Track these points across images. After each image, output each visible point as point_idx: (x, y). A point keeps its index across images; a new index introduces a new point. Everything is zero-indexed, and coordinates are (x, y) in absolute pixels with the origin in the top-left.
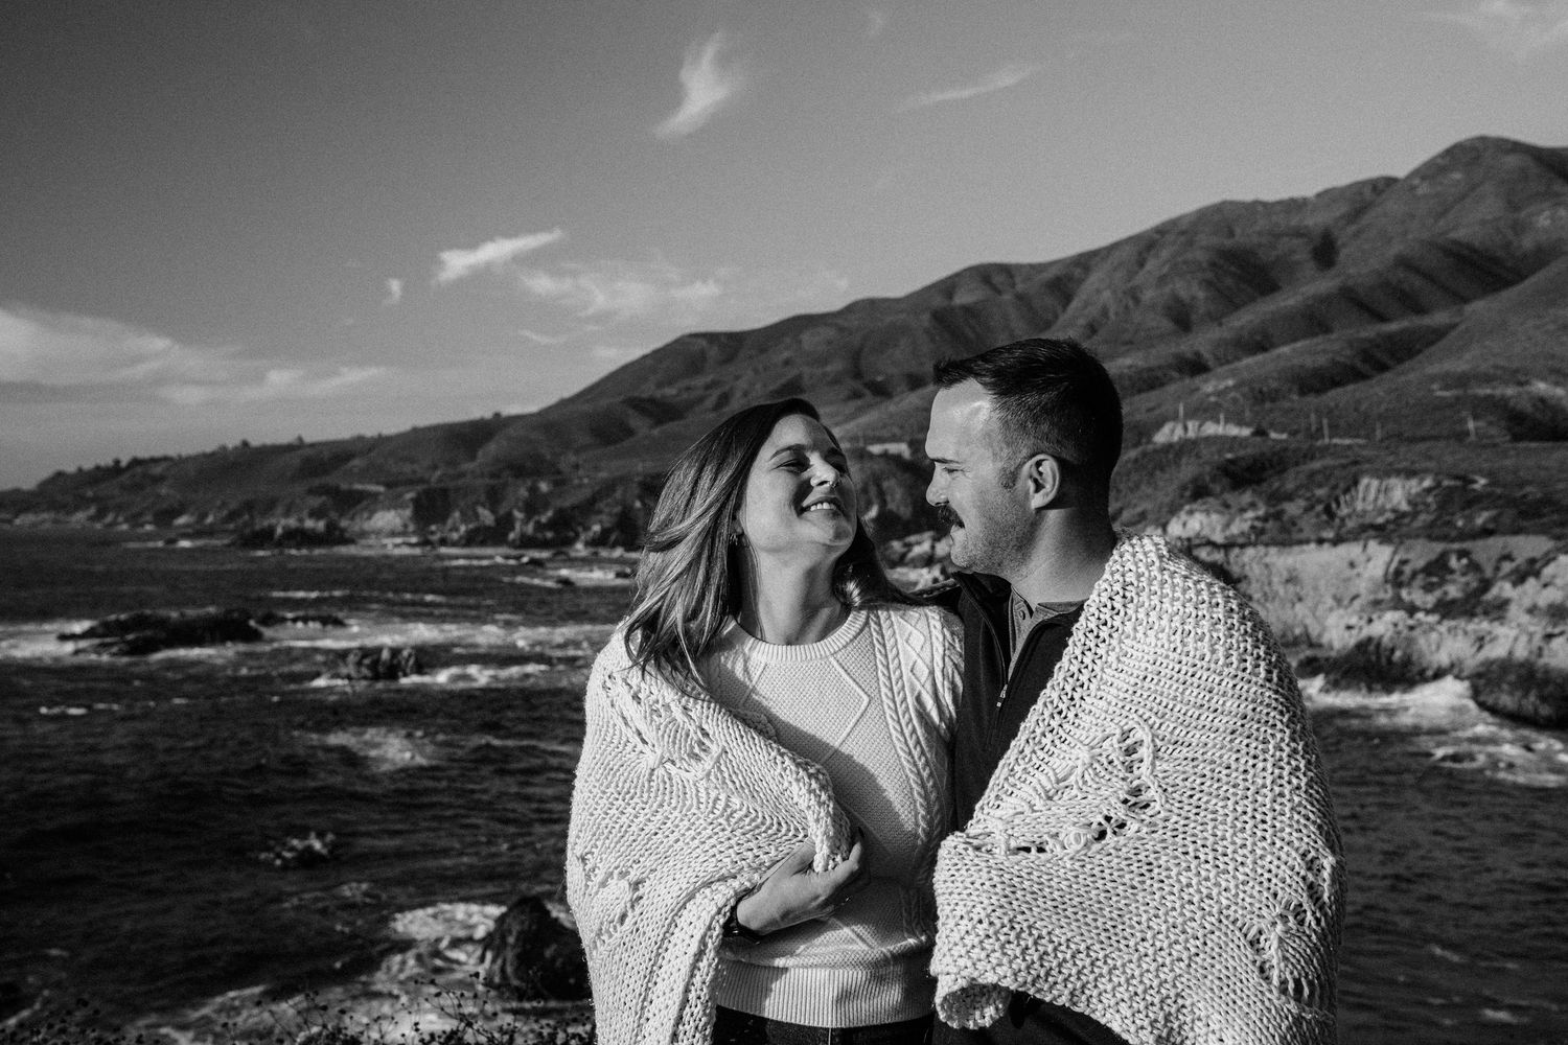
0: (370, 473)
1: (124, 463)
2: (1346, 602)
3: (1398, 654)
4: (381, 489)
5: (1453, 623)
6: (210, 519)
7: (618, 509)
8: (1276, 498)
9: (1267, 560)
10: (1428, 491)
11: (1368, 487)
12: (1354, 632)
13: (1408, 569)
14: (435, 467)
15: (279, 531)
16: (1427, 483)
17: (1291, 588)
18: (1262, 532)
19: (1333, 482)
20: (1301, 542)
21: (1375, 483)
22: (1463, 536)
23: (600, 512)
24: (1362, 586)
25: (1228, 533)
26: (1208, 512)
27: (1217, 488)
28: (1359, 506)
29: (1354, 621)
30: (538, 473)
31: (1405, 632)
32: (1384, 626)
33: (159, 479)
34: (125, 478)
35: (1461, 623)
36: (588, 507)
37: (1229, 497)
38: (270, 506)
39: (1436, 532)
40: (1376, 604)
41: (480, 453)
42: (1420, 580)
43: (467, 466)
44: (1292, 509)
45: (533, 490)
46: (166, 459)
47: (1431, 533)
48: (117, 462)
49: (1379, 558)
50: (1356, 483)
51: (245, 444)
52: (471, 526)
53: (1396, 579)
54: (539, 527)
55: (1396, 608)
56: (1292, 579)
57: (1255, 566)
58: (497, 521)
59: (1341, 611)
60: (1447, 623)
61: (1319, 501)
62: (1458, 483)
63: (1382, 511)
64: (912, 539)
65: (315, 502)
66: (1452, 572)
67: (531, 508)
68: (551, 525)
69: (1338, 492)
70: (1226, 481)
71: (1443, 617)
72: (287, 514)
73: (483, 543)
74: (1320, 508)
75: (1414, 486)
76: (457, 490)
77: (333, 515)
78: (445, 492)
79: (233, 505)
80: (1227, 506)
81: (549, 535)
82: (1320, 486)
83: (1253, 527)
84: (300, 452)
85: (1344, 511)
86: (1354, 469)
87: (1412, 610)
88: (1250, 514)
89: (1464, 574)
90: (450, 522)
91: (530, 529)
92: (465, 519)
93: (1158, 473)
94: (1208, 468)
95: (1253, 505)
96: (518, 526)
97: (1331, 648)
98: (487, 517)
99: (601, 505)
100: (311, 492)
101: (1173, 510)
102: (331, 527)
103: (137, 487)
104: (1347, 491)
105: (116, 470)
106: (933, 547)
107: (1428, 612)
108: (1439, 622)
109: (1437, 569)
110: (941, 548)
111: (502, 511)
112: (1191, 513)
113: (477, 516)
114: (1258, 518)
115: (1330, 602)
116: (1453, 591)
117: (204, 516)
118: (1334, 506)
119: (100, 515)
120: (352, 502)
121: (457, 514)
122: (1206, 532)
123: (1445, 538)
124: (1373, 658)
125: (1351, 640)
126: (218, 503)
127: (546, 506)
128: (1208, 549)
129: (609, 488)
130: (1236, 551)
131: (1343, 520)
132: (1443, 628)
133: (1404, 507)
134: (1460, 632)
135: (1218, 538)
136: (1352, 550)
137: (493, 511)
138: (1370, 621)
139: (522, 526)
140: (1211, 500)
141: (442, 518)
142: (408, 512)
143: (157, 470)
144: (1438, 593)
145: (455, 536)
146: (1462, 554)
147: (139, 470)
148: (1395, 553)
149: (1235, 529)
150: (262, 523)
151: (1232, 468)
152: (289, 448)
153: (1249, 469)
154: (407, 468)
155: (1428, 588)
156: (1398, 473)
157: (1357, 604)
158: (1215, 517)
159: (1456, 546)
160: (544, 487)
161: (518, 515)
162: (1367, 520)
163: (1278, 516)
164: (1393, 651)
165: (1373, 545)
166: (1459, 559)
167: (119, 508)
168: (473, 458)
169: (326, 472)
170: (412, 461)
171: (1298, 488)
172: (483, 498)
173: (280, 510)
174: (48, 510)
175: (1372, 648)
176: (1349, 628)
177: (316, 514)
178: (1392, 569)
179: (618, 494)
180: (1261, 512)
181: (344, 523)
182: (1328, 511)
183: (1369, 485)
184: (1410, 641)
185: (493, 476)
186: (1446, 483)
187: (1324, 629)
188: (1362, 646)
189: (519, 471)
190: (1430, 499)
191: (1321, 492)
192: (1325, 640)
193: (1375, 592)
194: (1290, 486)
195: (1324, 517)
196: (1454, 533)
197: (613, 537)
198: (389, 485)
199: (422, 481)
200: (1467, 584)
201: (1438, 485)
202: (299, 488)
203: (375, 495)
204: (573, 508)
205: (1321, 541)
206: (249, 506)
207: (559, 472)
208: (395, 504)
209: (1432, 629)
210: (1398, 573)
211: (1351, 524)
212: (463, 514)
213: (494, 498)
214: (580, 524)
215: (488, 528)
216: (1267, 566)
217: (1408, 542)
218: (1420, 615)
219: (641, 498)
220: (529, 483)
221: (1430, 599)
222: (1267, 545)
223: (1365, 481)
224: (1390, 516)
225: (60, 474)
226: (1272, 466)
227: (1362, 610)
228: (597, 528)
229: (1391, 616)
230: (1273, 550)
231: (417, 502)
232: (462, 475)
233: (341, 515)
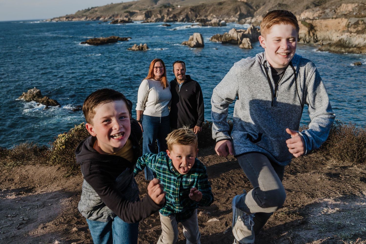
0: (136, 8)
1: (90, 8)
2: (337, 31)
3: (347, 42)
4: (138, 11)
5: (359, 35)
6: (106, 19)
7: (186, 14)
8: (324, 8)
9: (321, 22)
10: (357, 6)
11: (344, 6)
12: (339, 37)
13: (350, 24)
14: (149, 6)
15: (119, 21)
16: (356, 5)
17: (326, 28)
18: (321, 16)
19: (336, 5)
20: (328, 18)
21: (345, 5)
22: (362, 17)
23: (182, 15)
24: (341, 28)
25: (313, 16)
26: (309, 12)
27: (311, 7)
28: (342, 10)
29: (339, 35)
30: (169, 7)
31: (349, 37)
32: (345, 36)
33: (96, 11)
34: (90, 11)
35: (361, 35)
36: (180, 13)
37: (314, 9)
38: (117, 15)
39: (357, 16)
40: (344, 31)
41: (158, 3)
42: (353, 26)
43: (155, 6)
44: (327, 11)
45: (168, 11)
46: (97, 7)
47: (356, 16)
48: (89, 8)
49: (344, 22)
50: (341, 5)
51: (112, 3)
52: (156, 18)
53: (348, 26)
54: (170, 18)
55: (347, 32)
56: (326, 26)
57: (319, 24)
58: (162, 17)
59: (336, 33)
60: (358, 35)
61: (333, 9)
62: (363, 5)
63: (346, 11)
64: (247, 19)
65: (126, 14)
66: (360, 24)
67: (168, 14)
68: (172, 18)
69: (337, 7)
70: (314, 5)
71: (357, 34)
72: (121, 17)
73: (159, 22)
74: (333, 11)
75: (353, 6)
76: (153, 11)
77: (129, 17)
78: (151, 11)
79: (111, 16)
80: (313, 11)
81: (172, 20)
82: (333, 6)
83: (319, 15)
84: (122, 5)
85: (338, 11)
86: (341, 2)
87: (351, 32)
88: (318, 12)
89: (362, 25)
90: (152, 18)
91: (168, 19)
92: (155, 17)
93: (299, 4)
94: (309, 2)
95: (319, 10)
96: (165, 18)
97: (334, 41)
98: (159, 16)
99: (182, 13)
100: (125, 12)
101: (302, 11)
102: (129, 19)
103: (93, 13)
104: (339, 7)
105: (89, 10)
106: (251, 20)
107: (354, 33)
108: (356, 35)
109: (357, 24)
110: (253, 21)
111: (162, 15)
112: (306, 12)
113: (157, 16)
114: (320, 13)
115: (334, 31)
116: (360, 28)
117: (105, 18)
118: (336, 10)
119: (87, 18)
120: (132, 14)
121: (153, 16)
122: (309, 16)
123: (358, 17)
124: (342, 43)
125: (338, 39)
126: (108, 15)
127: (171, 13)
128: (309, 20)
129: (184, 9)
130: (315, 20)
131: (338, 13)
132: (357, 36)
133: (351, 10)
134: (361, 37)
135: (311, 18)
136: (339, 20)
137: (161, 15)
138: (342, 35)
139: (166, 18)
140: (310, 9)
141: (150, 17)
142: (144, 16)
143: (96, 9)
144: (356, 29)
145: (153, 20)
146: (362, 20)
147: (93, 9)
148: (348, 20)
149: (315, 16)
150: (116, 19)
151: (315, 2)
152: (121, 4)
153: (318, 3)
154: (143, 7)
155: (355, 28)
156: (350, 3)
157: (340, 31)
158: (311, 13)
159: (361, 19)
160: (170, 10)
161: (166, 16)
162: (343, 13)
163: (324, 12)
164: (346, 41)
165: (343, 19)
166: (361, 21)
167: (90, 17)
168: (156, 4)
169: (127, 8)
170: (144, 5)
171: (328, 7)
172: (158, 12)
173: (119, 16)
174: (77, 18)
175: (342, 41)
176: (338, 36)
177: (126, 17)
178: (347, 24)
179: (186, 11)
180: (321, 12)
181: (131, 18)
182: (335, 11)
183: (344, 5)
184: (350, 39)
185: (161, 8)
186: (360, 5)
187: (333, 36)
188: (340, 41)
189: (165, 7)
190: (357, 8)
191: (333, 7)
192: (333, 39)
193: (343, 29)
194: (327, 6)
195: (334, 13)
196: (360, 16)
197: (185, 20)
198: (140, 10)
199: (146, 9)
200: (363, 27)
201: (359, 5)
202: (123, 12)
203: (137, 13)
204: (177, 14)
205: (332, 18)
206: (113, 16)
207: (173, 7)
208: (141, 14)
209: (355, 37)
210: (348, 25)
211: (339, 14)
212: (155, 16)
213: (161, 12)
214: (178, 17)
215: (159, 19)
216: (321, 23)
217: (351, 18)
218: (353, 34)
219: (190, 11)
220: (167, 9)
221: (355, 30)
222: (321, 19)
223: (343, 5)
224: (348, 12)
225: (79, 11)
226: (323, 2)
227: (341, 33)
228: (181, 18)
229: (346, 34)
230: (322, 20)
231: (145, 14)
232: (154, 8)
233: (131, 17)
